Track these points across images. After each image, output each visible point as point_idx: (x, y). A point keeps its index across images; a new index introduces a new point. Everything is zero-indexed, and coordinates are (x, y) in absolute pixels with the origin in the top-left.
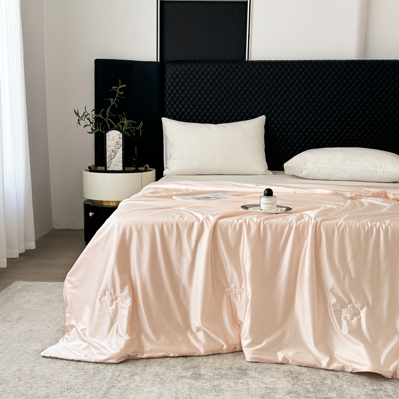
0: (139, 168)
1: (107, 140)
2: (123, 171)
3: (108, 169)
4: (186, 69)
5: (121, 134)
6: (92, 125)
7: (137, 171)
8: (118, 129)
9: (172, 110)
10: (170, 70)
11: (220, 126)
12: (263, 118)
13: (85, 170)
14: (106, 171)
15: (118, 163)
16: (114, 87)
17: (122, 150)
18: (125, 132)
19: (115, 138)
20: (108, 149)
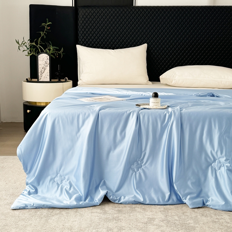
0: (61, 80)
1: (39, 61)
2: (50, 82)
3: (39, 81)
4: (92, 12)
5: (49, 56)
6: (28, 50)
7: (59, 81)
8: (46, 53)
9: (83, 40)
10: (81, 12)
11: (116, 51)
12: (145, 46)
13: (24, 81)
14: (38, 82)
15: (47, 76)
16: (43, 24)
17: (49, 67)
18: (51, 55)
19: (44, 59)
20: (40, 66)
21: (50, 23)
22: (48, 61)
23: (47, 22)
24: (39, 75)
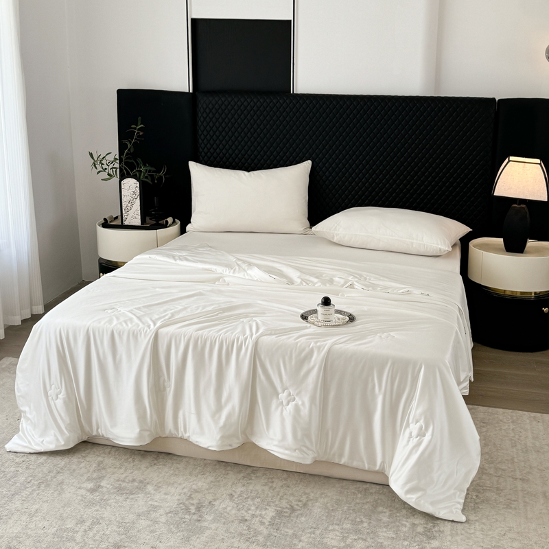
1: (122, 189)
3: (124, 224)
4: (220, 102)
5: (138, 182)
6: (106, 171)
10: (202, 103)
12: (308, 164)
15: (136, 216)
16: (133, 126)
17: (139, 201)
18: (144, 179)
19: (131, 186)
20: (124, 199)
21: (142, 126)
22: (138, 189)
23: (139, 123)
24: (124, 212)
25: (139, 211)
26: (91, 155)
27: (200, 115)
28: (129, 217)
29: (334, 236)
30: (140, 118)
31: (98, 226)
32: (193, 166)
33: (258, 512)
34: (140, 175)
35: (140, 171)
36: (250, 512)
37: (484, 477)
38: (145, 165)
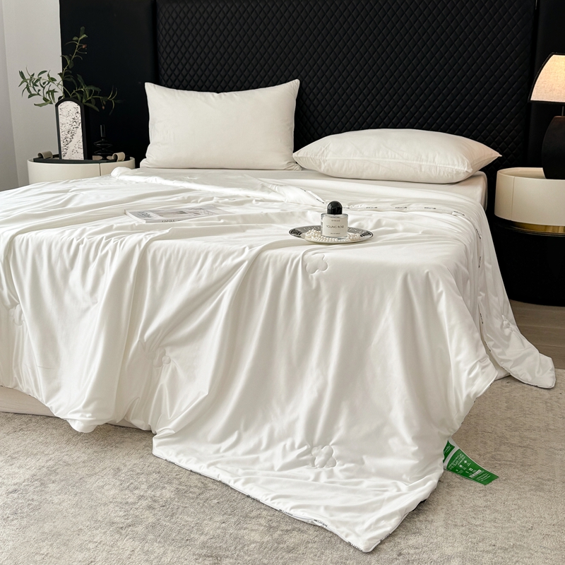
0: (107, 157)
1: (60, 116)
3: (63, 158)
5: (79, 107)
8: (74, 100)
10: (164, 11)
15: (77, 149)
16: (75, 38)
17: (81, 130)
18: (88, 104)
19: (71, 112)
20: (62, 128)
21: (85, 36)
22: (79, 116)
23: (82, 33)
24: (62, 145)
25: (82, 144)
26: (22, 74)
27: (161, 27)
28: (69, 152)
29: (320, 163)
30: (83, 28)
31: (29, 162)
32: (150, 88)
33: (149, 492)
34: (82, 98)
35: (81, 92)
36: (136, 492)
37: (503, 448)
38: (87, 85)
